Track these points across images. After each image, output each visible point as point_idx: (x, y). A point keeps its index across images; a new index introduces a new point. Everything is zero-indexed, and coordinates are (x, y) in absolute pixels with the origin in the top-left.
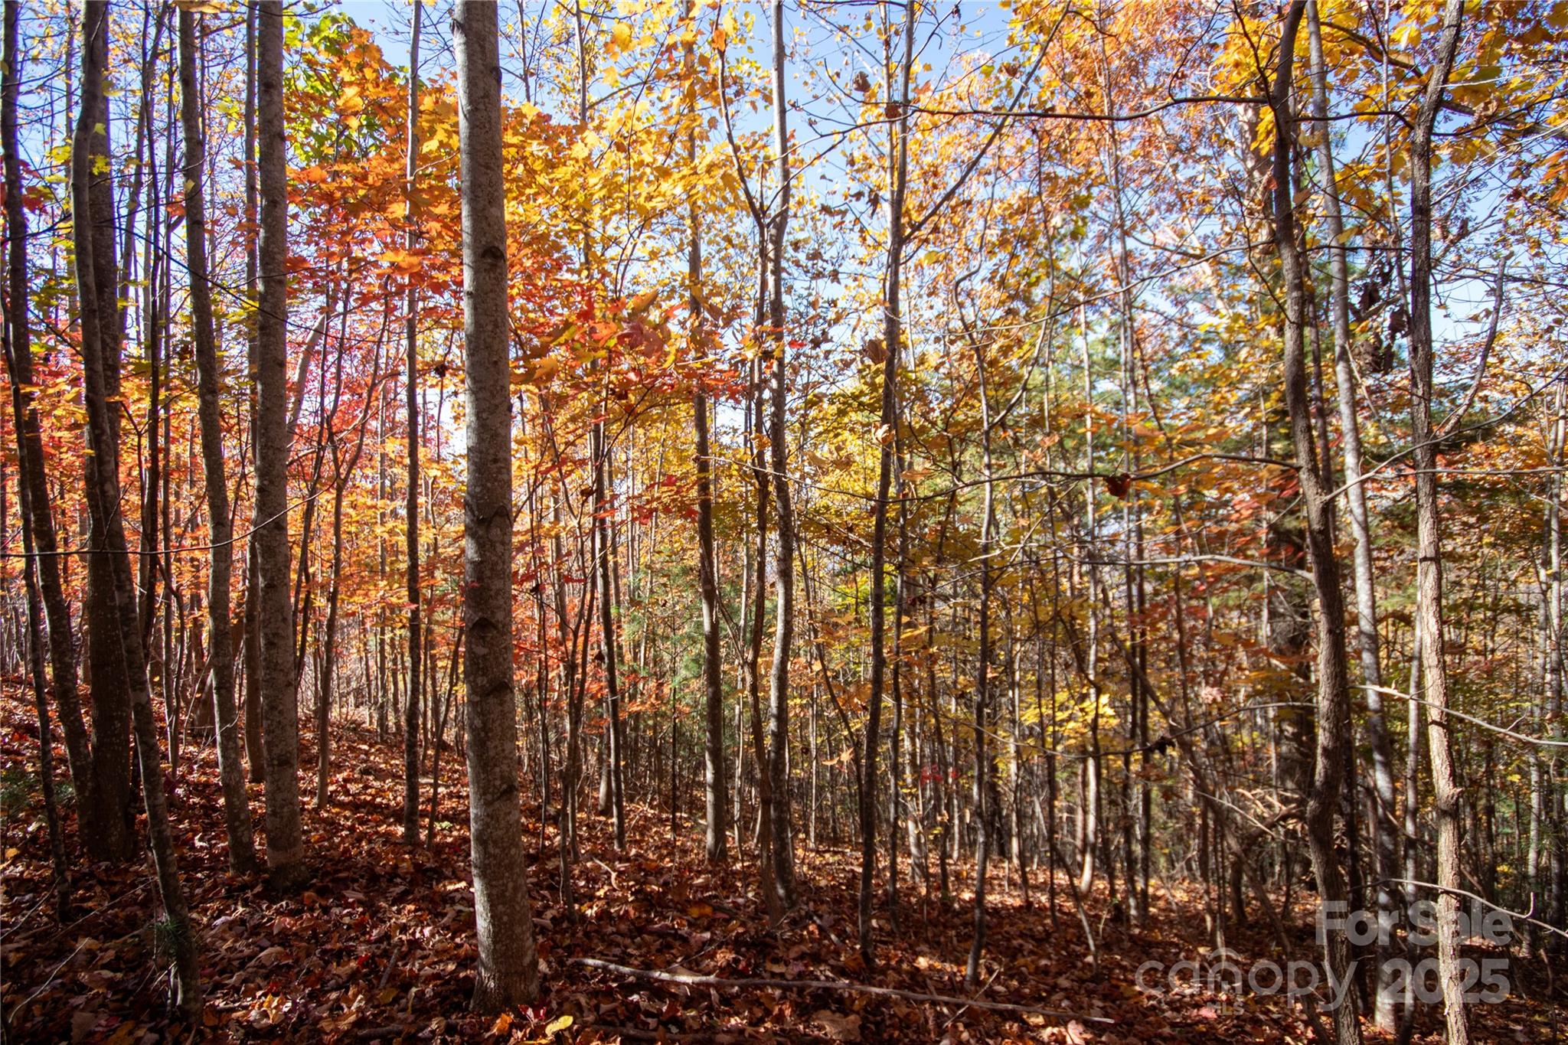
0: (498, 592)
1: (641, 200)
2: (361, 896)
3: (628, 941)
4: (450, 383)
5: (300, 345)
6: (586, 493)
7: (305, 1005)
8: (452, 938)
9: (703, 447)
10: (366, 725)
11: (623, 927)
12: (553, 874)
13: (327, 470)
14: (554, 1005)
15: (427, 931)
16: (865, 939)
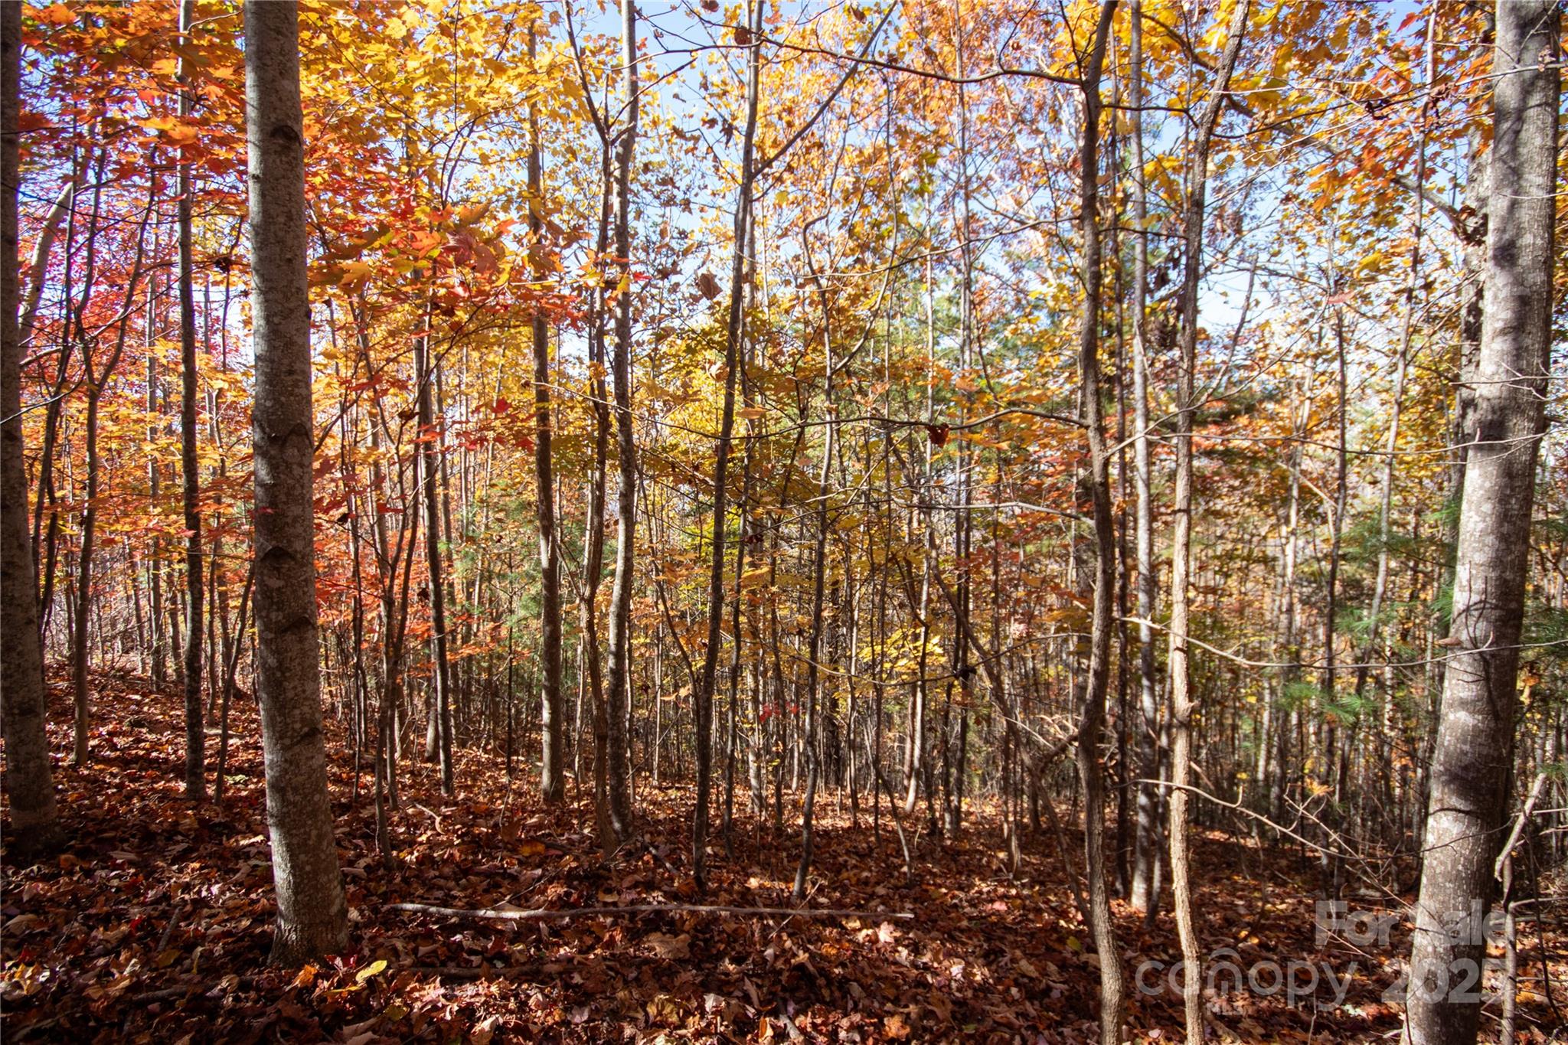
0: (295, 520)
1: (471, 94)
2: (132, 856)
3: (452, 884)
4: (239, 281)
5: (40, 220)
6: (406, 416)
7: (67, 973)
8: (247, 894)
9: (542, 373)
10: (139, 672)
11: (447, 870)
12: (368, 823)
13: (76, 373)
14: (366, 952)
15: (215, 889)
16: (698, 864)
